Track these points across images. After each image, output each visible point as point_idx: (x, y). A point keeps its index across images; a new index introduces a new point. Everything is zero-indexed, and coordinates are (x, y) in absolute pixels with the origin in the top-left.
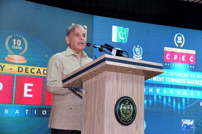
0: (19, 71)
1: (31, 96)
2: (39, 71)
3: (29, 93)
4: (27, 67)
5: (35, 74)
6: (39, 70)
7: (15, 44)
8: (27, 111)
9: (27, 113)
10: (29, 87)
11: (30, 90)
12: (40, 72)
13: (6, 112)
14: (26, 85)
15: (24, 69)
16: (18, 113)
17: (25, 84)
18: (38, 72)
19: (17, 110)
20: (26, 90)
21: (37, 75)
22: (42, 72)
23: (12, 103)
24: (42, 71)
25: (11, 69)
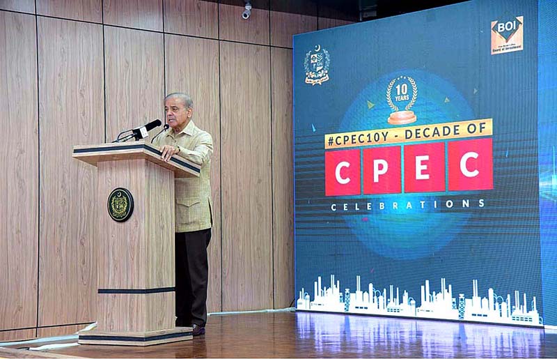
0: (407, 138)
1: (426, 177)
2: (436, 132)
3: (423, 172)
4: (418, 127)
5: (431, 138)
6: (436, 128)
7: (399, 93)
8: (423, 202)
9: (423, 207)
10: (423, 163)
11: (425, 167)
12: (438, 133)
13: (394, 206)
14: (419, 159)
15: (414, 132)
16: (410, 206)
17: (417, 157)
18: (434, 134)
19: (409, 203)
20: (419, 168)
21: (433, 139)
22: (441, 133)
23: (401, 192)
24: (441, 131)
25: (396, 136)
